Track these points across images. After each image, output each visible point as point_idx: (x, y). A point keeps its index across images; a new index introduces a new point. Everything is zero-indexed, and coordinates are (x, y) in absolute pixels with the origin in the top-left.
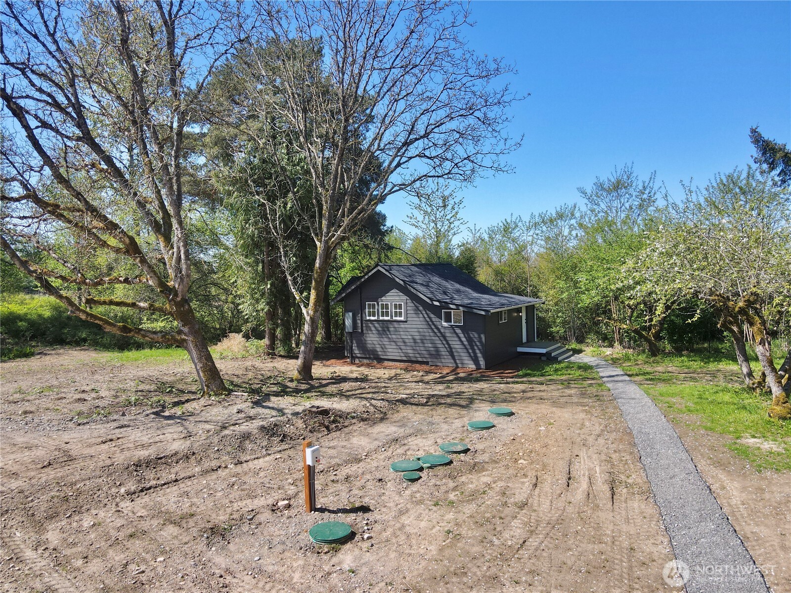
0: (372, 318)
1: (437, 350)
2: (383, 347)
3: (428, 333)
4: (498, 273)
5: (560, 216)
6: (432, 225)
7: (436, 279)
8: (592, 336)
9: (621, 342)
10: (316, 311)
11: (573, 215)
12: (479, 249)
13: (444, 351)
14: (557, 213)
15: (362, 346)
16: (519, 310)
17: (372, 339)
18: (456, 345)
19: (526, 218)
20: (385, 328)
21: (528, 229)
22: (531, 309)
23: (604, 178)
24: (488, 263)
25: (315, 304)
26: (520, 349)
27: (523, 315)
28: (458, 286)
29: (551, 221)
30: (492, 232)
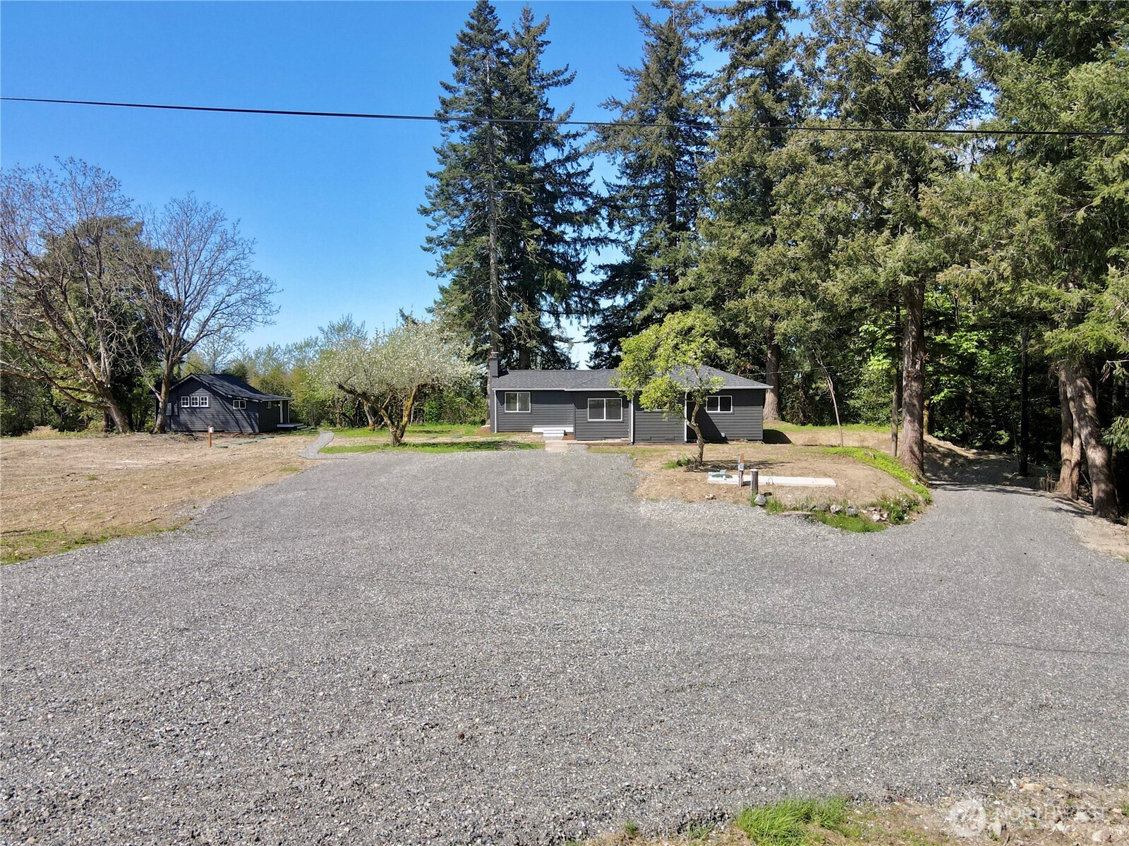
0: (185, 406)
1: (226, 419)
2: (193, 423)
3: (221, 410)
4: (264, 382)
5: (307, 345)
6: (211, 345)
7: (226, 383)
8: (324, 421)
9: (341, 424)
10: (165, 397)
11: (316, 343)
12: (248, 365)
13: (233, 423)
14: (305, 342)
15: (178, 423)
16: (278, 402)
17: (184, 417)
18: (239, 416)
19: (283, 347)
20: (193, 411)
21: (285, 354)
22: (285, 403)
23: (335, 323)
24: (256, 375)
25: (165, 394)
26: (278, 426)
27: (280, 405)
28: (239, 388)
29: (301, 348)
30: (258, 353)
